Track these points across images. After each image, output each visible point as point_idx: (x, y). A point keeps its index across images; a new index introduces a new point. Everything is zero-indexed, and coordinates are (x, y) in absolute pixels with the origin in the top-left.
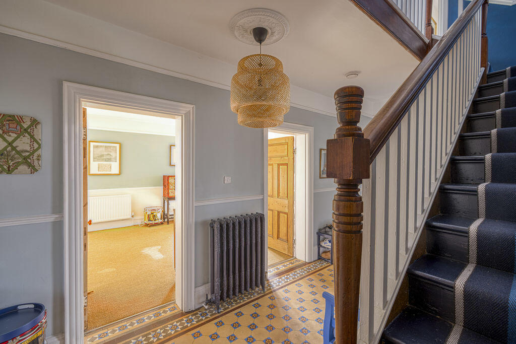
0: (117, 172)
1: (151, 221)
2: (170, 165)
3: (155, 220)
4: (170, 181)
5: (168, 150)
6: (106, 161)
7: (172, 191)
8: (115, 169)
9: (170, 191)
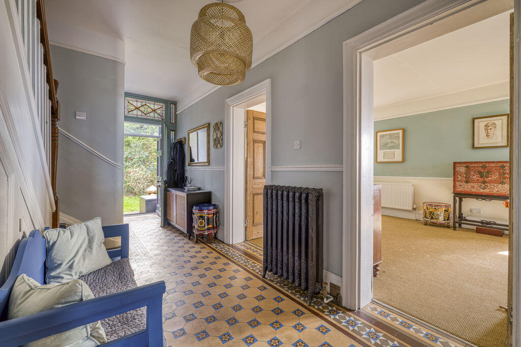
0: (400, 159)
1: (427, 218)
2: (473, 147)
3: (432, 218)
4: (457, 169)
5: (470, 125)
6: (390, 149)
7: (461, 184)
8: (398, 157)
9: (457, 183)
